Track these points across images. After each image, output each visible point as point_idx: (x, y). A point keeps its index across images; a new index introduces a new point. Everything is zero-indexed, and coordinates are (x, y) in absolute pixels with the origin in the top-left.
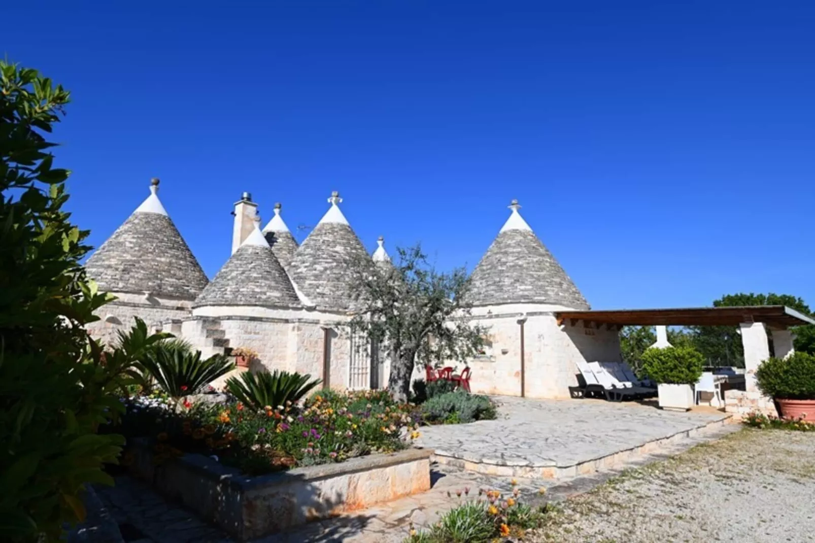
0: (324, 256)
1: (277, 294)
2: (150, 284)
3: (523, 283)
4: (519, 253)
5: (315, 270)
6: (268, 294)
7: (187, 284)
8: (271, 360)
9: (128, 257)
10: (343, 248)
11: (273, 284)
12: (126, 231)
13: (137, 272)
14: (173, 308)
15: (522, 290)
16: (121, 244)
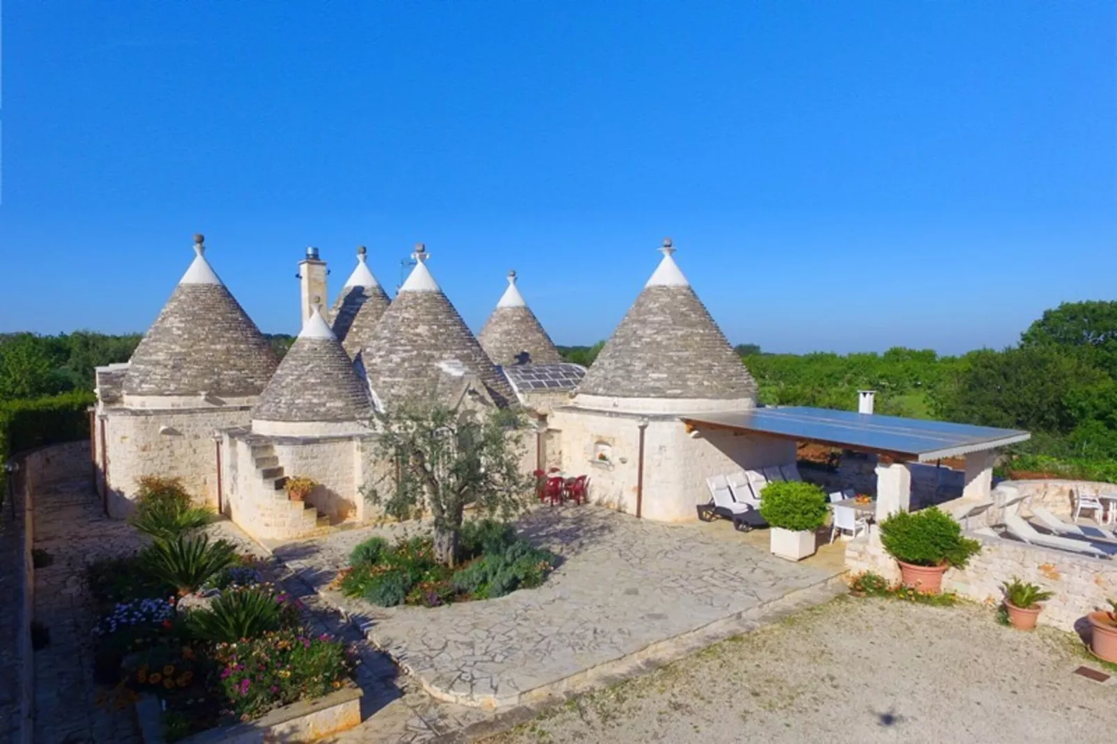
0: (402, 342)
1: (339, 404)
2: (206, 381)
3: (657, 369)
4: (660, 323)
5: (391, 361)
6: (328, 405)
7: (250, 375)
8: (336, 483)
9: (178, 349)
10: (427, 327)
11: (335, 390)
12: (172, 313)
13: (189, 368)
14: (236, 409)
15: (654, 380)
16: (168, 330)
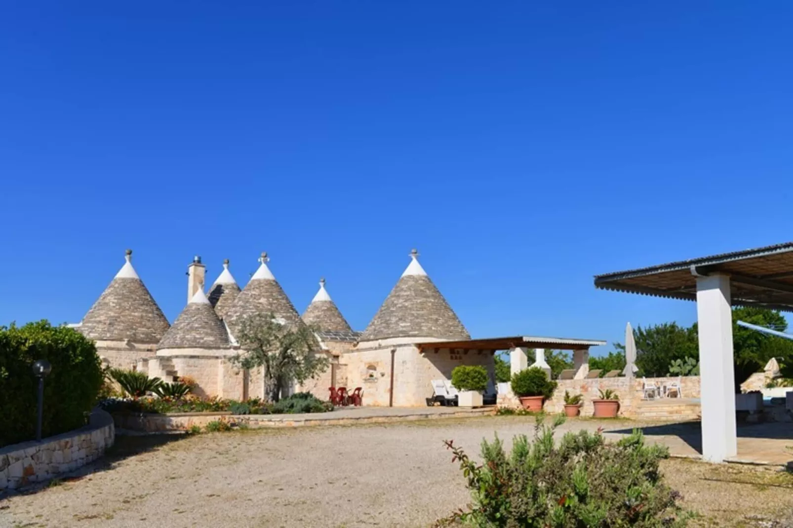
0: (251, 307)
1: (212, 339)
2: (128, 333)
3: (405, 321)
4: (407, 296)
6: (205, 339)
7: (154, 331)
8: (207, 384)
9: (112, 314)
10: (266, 299)
11: (209, 331)
12: (110, 294)
13: (119, 325)
14: (144, 350)
15: (402, 327)
16: (107, 304)
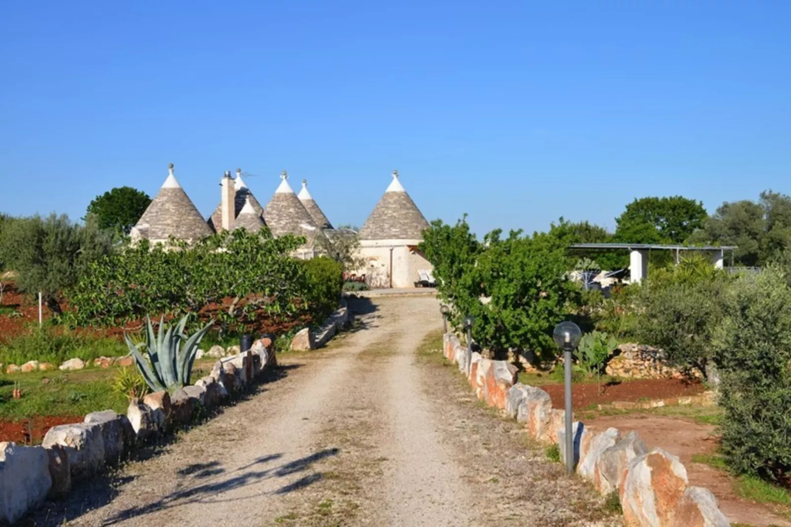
0: (284, 215)
3: (395, 227)
4: (395, 208)
9: (176, 219)
10: (293, 209)
15: (394, 232)
16: (168, 210)
